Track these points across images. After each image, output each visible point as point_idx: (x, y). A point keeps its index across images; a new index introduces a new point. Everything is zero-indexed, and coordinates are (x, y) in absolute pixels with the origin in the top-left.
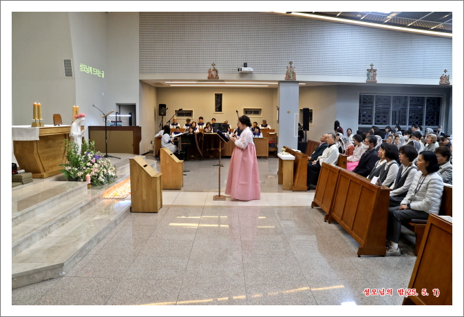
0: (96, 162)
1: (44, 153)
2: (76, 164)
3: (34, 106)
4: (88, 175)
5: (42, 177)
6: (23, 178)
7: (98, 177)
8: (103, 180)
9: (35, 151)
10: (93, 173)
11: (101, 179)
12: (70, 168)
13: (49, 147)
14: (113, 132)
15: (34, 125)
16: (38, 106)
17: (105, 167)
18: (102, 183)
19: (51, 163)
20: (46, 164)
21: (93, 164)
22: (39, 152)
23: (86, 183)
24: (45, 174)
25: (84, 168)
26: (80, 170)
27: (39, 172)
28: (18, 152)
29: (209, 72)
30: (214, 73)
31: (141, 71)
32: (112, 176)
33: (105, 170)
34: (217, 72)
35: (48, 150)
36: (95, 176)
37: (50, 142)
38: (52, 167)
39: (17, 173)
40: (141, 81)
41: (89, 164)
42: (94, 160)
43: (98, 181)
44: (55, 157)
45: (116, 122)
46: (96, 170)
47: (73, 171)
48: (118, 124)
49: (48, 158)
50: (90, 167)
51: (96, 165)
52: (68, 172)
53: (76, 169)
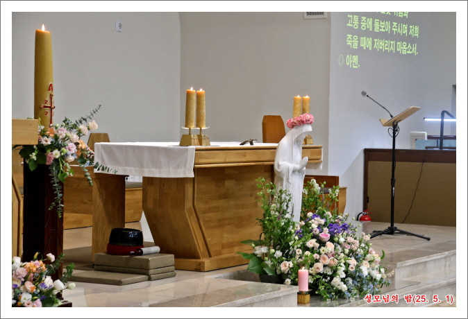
0: (332, 240)
1: (210, 210)
2: (280, 240)
3: (189, 95)
4: (304, 271)
5: (199, 269)
6: (152, 265)
7: (332, 279)
8: (344, 287)
9: (188, 204)
10: (319, 267)
12: (264, 250)
13: (226, 196)
14: (429, 166)
15: (185, 141)
16: (199, 96)
17: (352, 253)
18: (340, 294)
19: (227, 237)
20: (214, 237)
21: (322, 244)
22: (199, 205)
23: (296, 289)
24: (207, 262)
25: (299, 252)
26: (289, 257)
27: (194, 255)
28: (150, 205)
32: (372, 279)
33: (353, 262)
35: (222, 203)
36: (325, 276)
37: (229, 184)
38: (231, 245)
39: (141, 253)
41: (312, 243)
42: (325, 234)
43: (330, 288)
44: (240, 222)
45: (442, 138)
46: (327, 261)
47: (272, 257)
48: (445, 143)
49: (221, 224)
50: (312, 250)
51: (330, 247)
52: (260, 260)
53: (279, 254)
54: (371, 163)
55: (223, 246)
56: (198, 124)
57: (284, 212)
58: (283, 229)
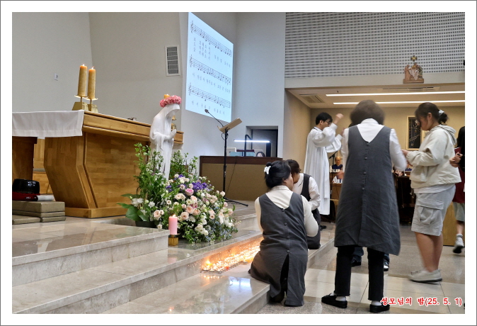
0: (195, 194)
1: (98, 170)
2: (154, 193)
3: (82, 70)
4: (174, 218)
5: (87, 216)
7: (196, 225)
8: (206, 232)
9: (79, 163)
10: (186, 215)
11: (201, 229)
12: (140, 201)
13: (112, 161)
14: (239, 166)
15: (77, 107)
16: (90, 74)
17: (211, 205)
18: (202, 239)
19: (111, 193)
20: (100, 192)
21: (188, 197)
22: (89, 166)
23: (167, 233)
24: (93, 211)
25: (169, 202)
26: (160, 207)
27: (83, 205)
28: (50, 164)
29: (407, 71)
30: (414, 73)
31: (288, 75)
32: (225, 227)
33: (212, 213)
34: (420, 70)
35: (108, 166)
36: (190, 223)
37: (114, 152)
38: (114, 200)
39: (37, 200)
40: (287, 90)
41: (179, 196)
42: (190, 191)
43: (194, 233)
45: (245, 151)
46: (193, 211)
47: (146, 206)
48: (248, 154)
49: (107, 182)
50: (180, 201)
51: (194, 199)
52: (136, 209)
53: (152, 204)
54: (203, 164)
55: (108, 200)
56: (89, 95)
57: (157, 171)
58: (156, 184)
